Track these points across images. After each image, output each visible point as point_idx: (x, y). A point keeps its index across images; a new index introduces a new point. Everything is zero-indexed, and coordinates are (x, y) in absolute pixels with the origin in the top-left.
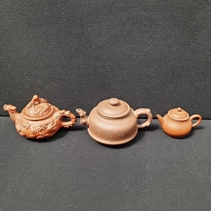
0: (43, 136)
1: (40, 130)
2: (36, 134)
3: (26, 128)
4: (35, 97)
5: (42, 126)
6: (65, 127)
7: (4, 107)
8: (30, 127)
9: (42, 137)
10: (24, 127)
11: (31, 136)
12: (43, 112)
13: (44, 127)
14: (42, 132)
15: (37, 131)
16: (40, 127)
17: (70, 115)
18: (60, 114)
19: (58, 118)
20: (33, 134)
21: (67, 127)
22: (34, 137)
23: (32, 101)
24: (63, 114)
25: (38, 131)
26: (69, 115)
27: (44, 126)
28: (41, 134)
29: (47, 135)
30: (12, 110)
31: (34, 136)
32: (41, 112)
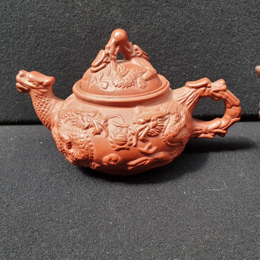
0: (150, 158)
1: (145, 136)
2: (128, 149)
3: (91, 130)
4: (118, 34)
5: (148, 121)
6: (202, 135)
7: (18, 77)
8: (107, 125)
9: (148, 161)
10: (87, 128)
11: (110, 160)
12: (146, 80)
13: (156, 125)
14: (149, 144)
15: (131, 140)
16: (144, 123)
17: (226, 94)
18: (193, 90)
19: (187, 103)
20: (119, 149)
21: (209, 135)
22: (119, 163)
23: (107, 46)
24: (204, 91)
25: (134, 138)
26: (225, 91)
27: (155, 122)
28: (144, 149)
29: (161, 155)
30: (41, 83)
31: (120, 158)
32: (138, 80)
